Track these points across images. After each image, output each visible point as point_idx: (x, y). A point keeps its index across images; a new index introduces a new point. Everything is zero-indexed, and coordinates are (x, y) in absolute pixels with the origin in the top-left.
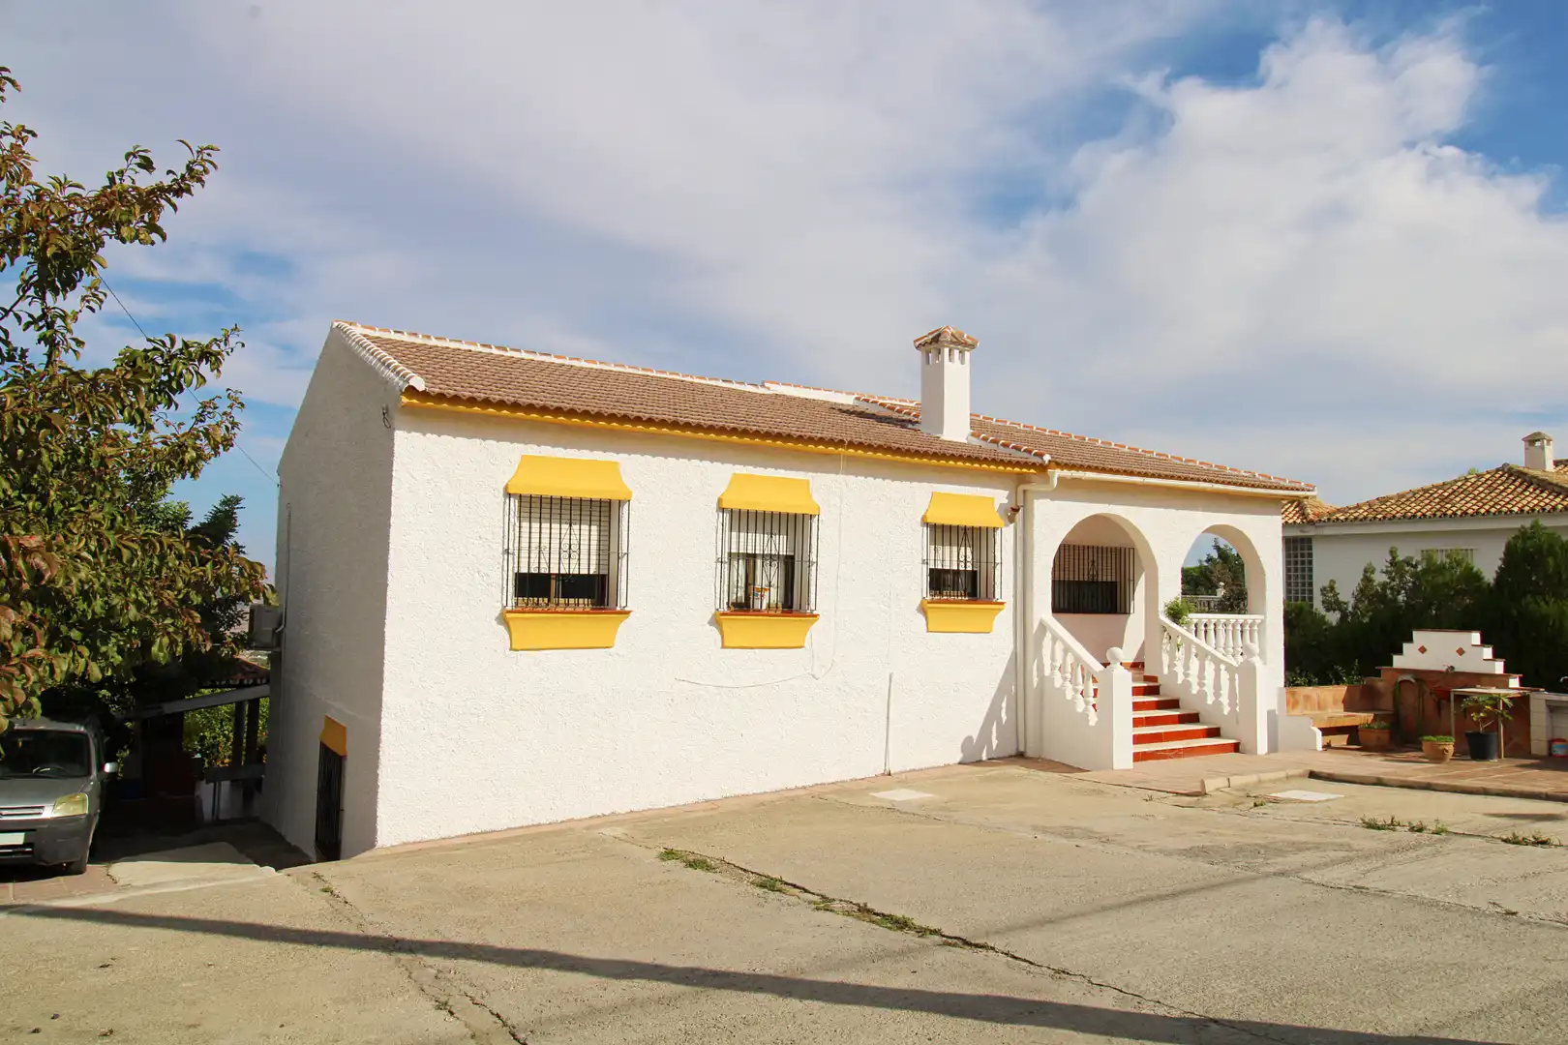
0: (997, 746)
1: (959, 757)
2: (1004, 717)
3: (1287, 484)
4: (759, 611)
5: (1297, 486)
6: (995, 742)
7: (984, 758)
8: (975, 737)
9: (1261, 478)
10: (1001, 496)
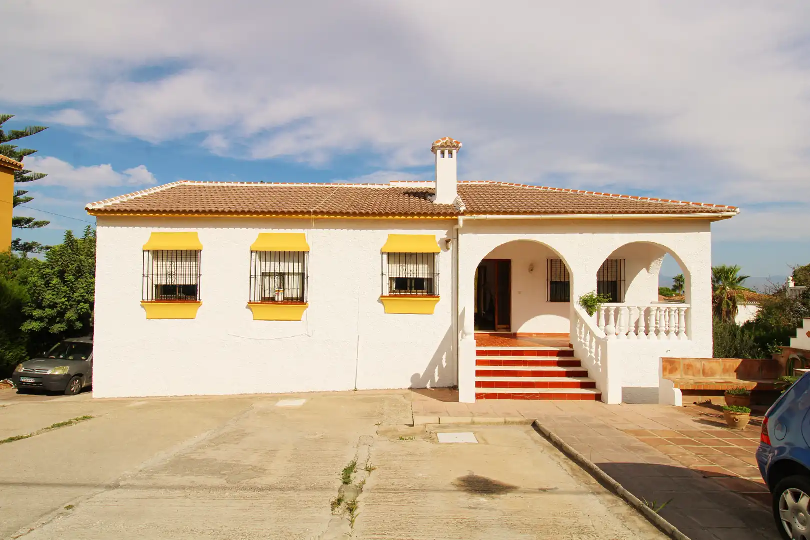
0: (439, 380)
1: (409, 385)
2: (445, 365)
3: (714, 208)
4: (277, 302)
5: (722, 209)
6: (437, 379)
7: (428, 386)
8: (422, 375)
9: (694, 206)
10: (441, 234)
